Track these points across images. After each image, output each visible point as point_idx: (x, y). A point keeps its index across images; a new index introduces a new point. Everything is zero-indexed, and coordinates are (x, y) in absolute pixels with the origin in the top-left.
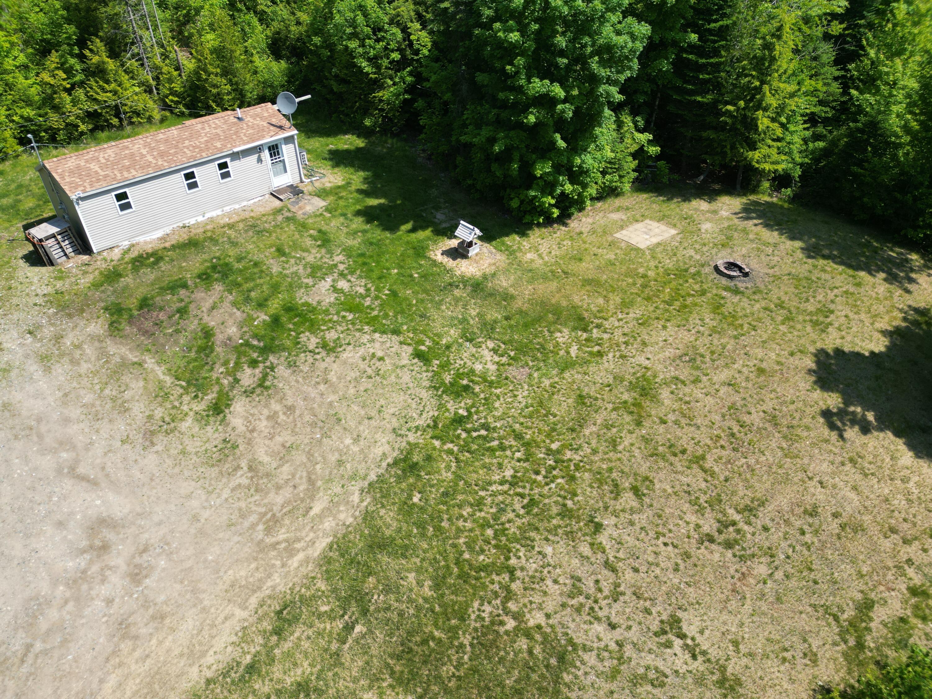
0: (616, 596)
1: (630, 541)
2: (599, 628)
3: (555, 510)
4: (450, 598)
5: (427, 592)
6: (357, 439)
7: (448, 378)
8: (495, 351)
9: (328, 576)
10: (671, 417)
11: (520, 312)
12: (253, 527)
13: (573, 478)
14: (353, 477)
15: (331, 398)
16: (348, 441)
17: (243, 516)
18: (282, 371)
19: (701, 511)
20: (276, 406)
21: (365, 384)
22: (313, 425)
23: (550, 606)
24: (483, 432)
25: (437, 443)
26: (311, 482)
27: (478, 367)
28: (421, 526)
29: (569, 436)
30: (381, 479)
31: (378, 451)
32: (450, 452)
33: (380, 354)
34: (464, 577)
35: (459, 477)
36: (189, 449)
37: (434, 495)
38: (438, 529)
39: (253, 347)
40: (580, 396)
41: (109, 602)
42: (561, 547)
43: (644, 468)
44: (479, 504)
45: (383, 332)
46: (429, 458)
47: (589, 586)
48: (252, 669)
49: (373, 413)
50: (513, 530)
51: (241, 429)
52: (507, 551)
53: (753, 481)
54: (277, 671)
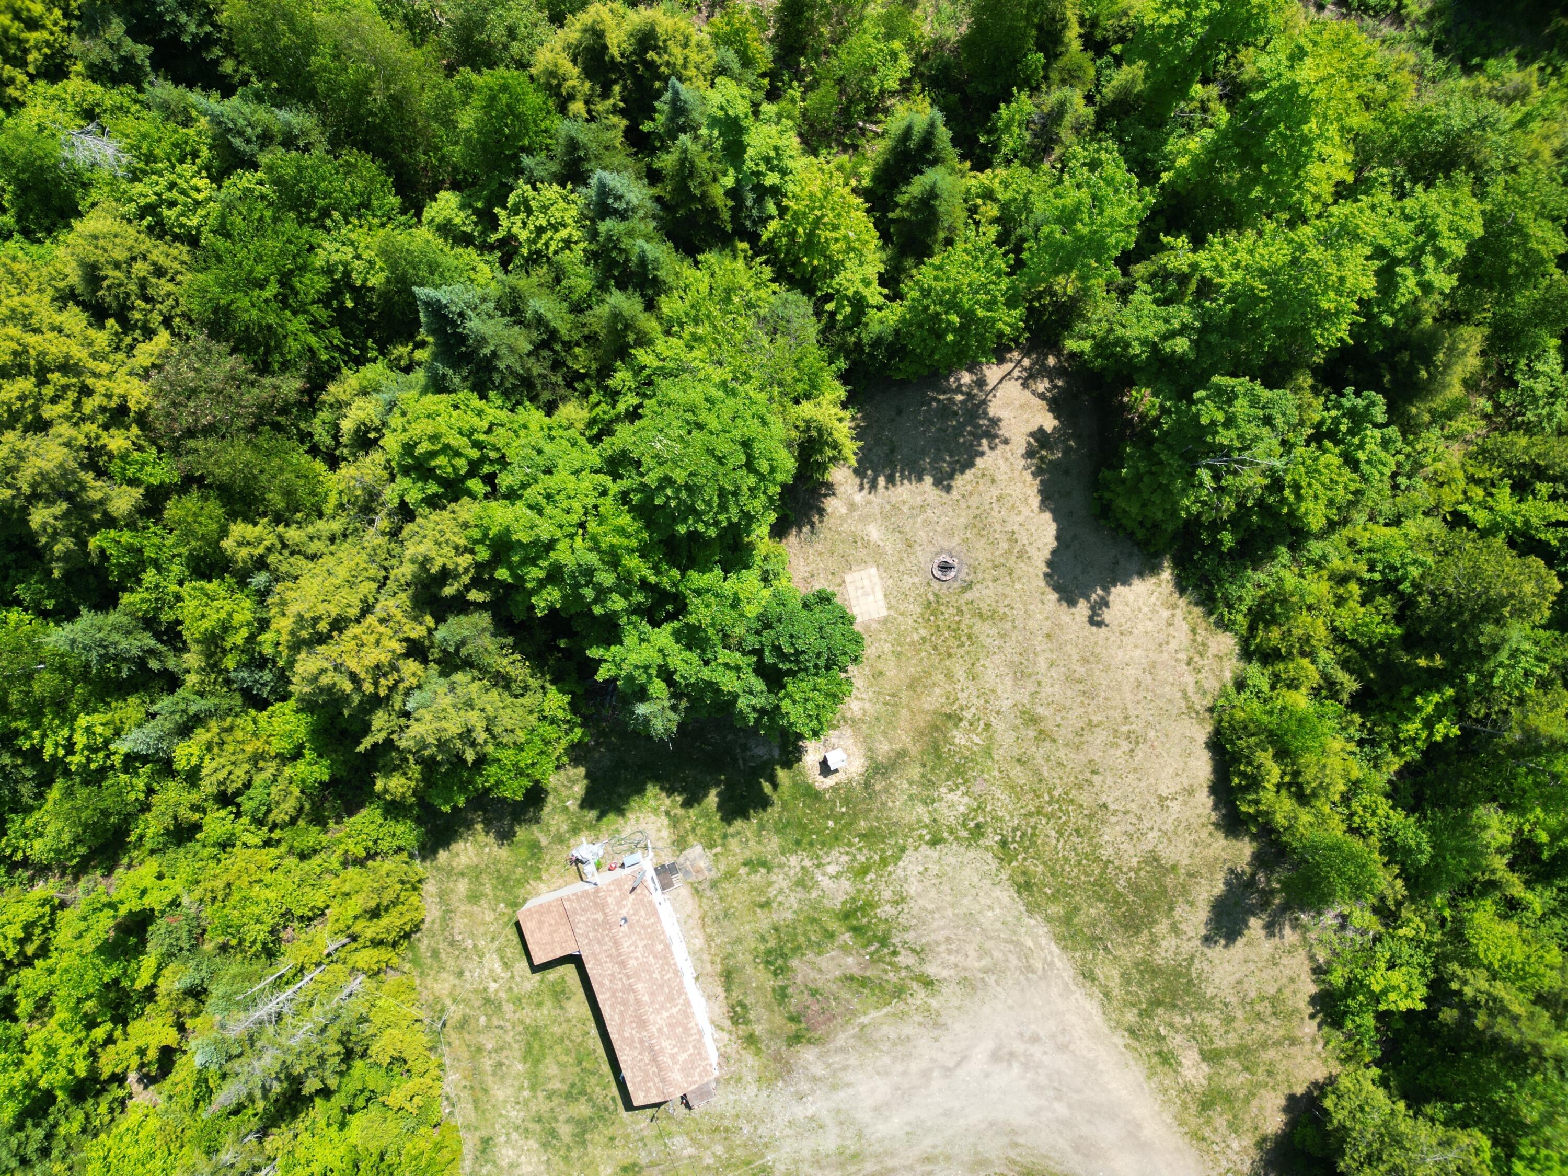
0: (1140, 818)
1: (1118, 794)
2: (1150, 835)
3: (1086, 821)
4: (1109, 897)
5: (1101, 906)
6: (991, 908)
7: (964, 834)
8: (951, 790)
9: (1074, 950)
10: (1058, 719)
11: (923, 753)
12: (1027, 979)
13: (1072, 801)
14: (1019, 920)
15: (949, 912)
16: (990, 914)
17: (1019, 983)
18: (909, 936)
19: (1118, 746)
20: (942, 948)
21: (946, 888)
22: (968, 930)
23: (1132, 852)
24: (1019, 833)
25: (1014, 864)
26: (1012, 942)
27: (962, 809)
28: (1066, 895)
29: (1044, 785)
30: (1027, 905)
31: (1006, 900)
32: (1025, 859)
33: (921, 869)
34: (1101, 886)
35: (1045, 863)
36: (957, 1004)
37: (1049, 879)
38: (1072, 887)
39: (876, 951)
40: (1019, 760)
41: (1045, 1053)
42: (1108, 830)
43: (1082, 758)
44: (1066, 860)
45: (899, 858)
46: (1024, 873)
47: (1131, 829)
48: (1106, 995)
49: (974, 892)
50: (1088, 849)
51: (952, 972)
52: (1097, 859)
53: (1114, 703)
54: (1111, 984)
